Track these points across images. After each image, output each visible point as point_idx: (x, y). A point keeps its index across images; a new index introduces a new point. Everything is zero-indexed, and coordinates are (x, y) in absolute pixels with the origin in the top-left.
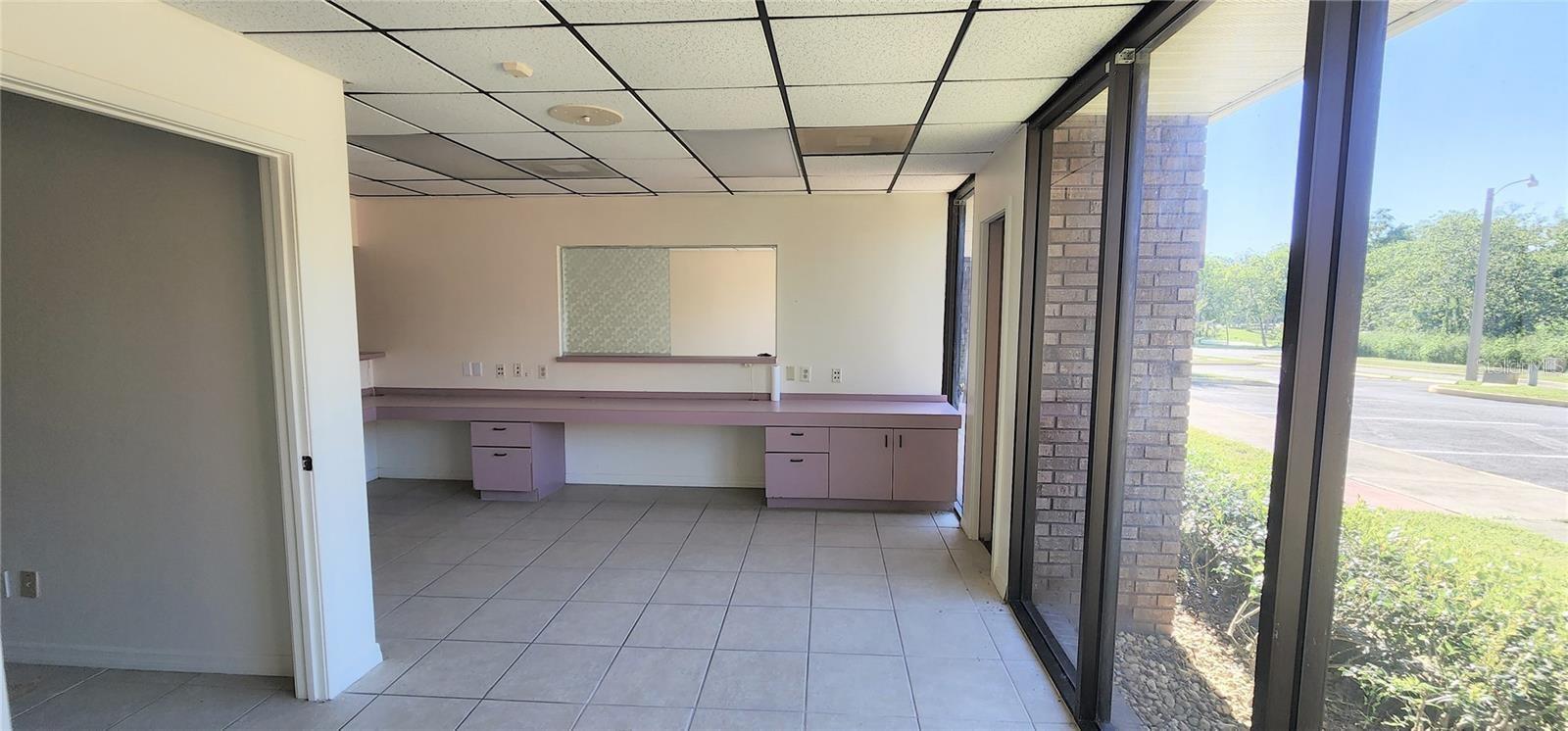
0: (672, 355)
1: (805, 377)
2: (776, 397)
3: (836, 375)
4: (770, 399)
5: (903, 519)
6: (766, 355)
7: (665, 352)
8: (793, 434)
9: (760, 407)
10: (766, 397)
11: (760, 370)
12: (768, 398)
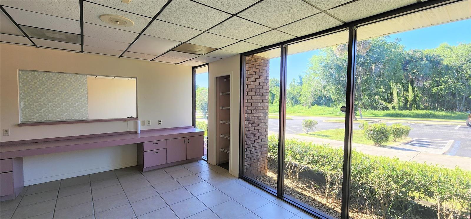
0: (89, 119)
1: (149, 124)
2: (139, 132)
3: (160, 122)
4: (136, 133)
5: (190, 164)
6: (132, 117)
7: (85, 118)
8: (154, 144)
9: (132, 137)
10: (134, 132)
11: (132, 123)
12: (136, 132)
